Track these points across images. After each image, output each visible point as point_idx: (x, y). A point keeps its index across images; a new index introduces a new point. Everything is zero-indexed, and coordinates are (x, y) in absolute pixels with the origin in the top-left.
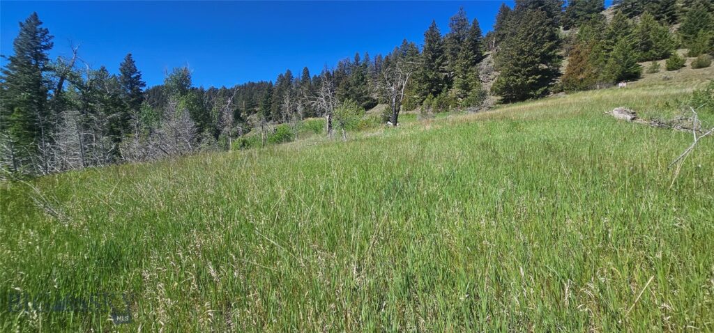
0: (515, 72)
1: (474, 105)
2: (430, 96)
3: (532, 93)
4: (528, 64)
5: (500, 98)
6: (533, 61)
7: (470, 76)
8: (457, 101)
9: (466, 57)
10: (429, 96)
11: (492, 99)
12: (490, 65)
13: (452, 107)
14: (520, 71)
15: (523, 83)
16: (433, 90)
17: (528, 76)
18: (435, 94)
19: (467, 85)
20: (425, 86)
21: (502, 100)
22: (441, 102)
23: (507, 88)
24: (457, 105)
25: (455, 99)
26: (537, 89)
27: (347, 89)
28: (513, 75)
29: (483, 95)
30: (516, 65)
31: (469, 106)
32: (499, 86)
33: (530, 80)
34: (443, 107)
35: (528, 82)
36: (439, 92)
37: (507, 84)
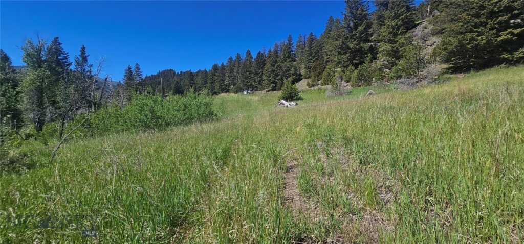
0: (476, 26)
1: (409, 76)
2: (351, 67)
3: (506, 56)
4: (500, 11)
5: (445, 66)
6: (510, 6)
7: (401, 39)
8: (383, 72)
9: (396, 17)
10: (349, 68)
11: (437, 67)
12: (426, 31)
13: (376, 80)
14: (484, 24)
15: (489, 42)
16: (354, 61)
17: (499, 30)
18: (356, 66)
19: (397, 51)
20: (345, 57)
21: (449, 69)
22: (363, 75)
23: (461, 51)
24: (382, 78)
25: (380, 70)
26: (516, 50)
27: (274, 66)
28: (471, 31)
29: (420, 63)
30: (477, 16)
31: (400, 77)
32: (445, 49)
33: (504, 36)
34: (364, 80)
35: (499, 39)
36: (362, 63)
37: (462, 46)
